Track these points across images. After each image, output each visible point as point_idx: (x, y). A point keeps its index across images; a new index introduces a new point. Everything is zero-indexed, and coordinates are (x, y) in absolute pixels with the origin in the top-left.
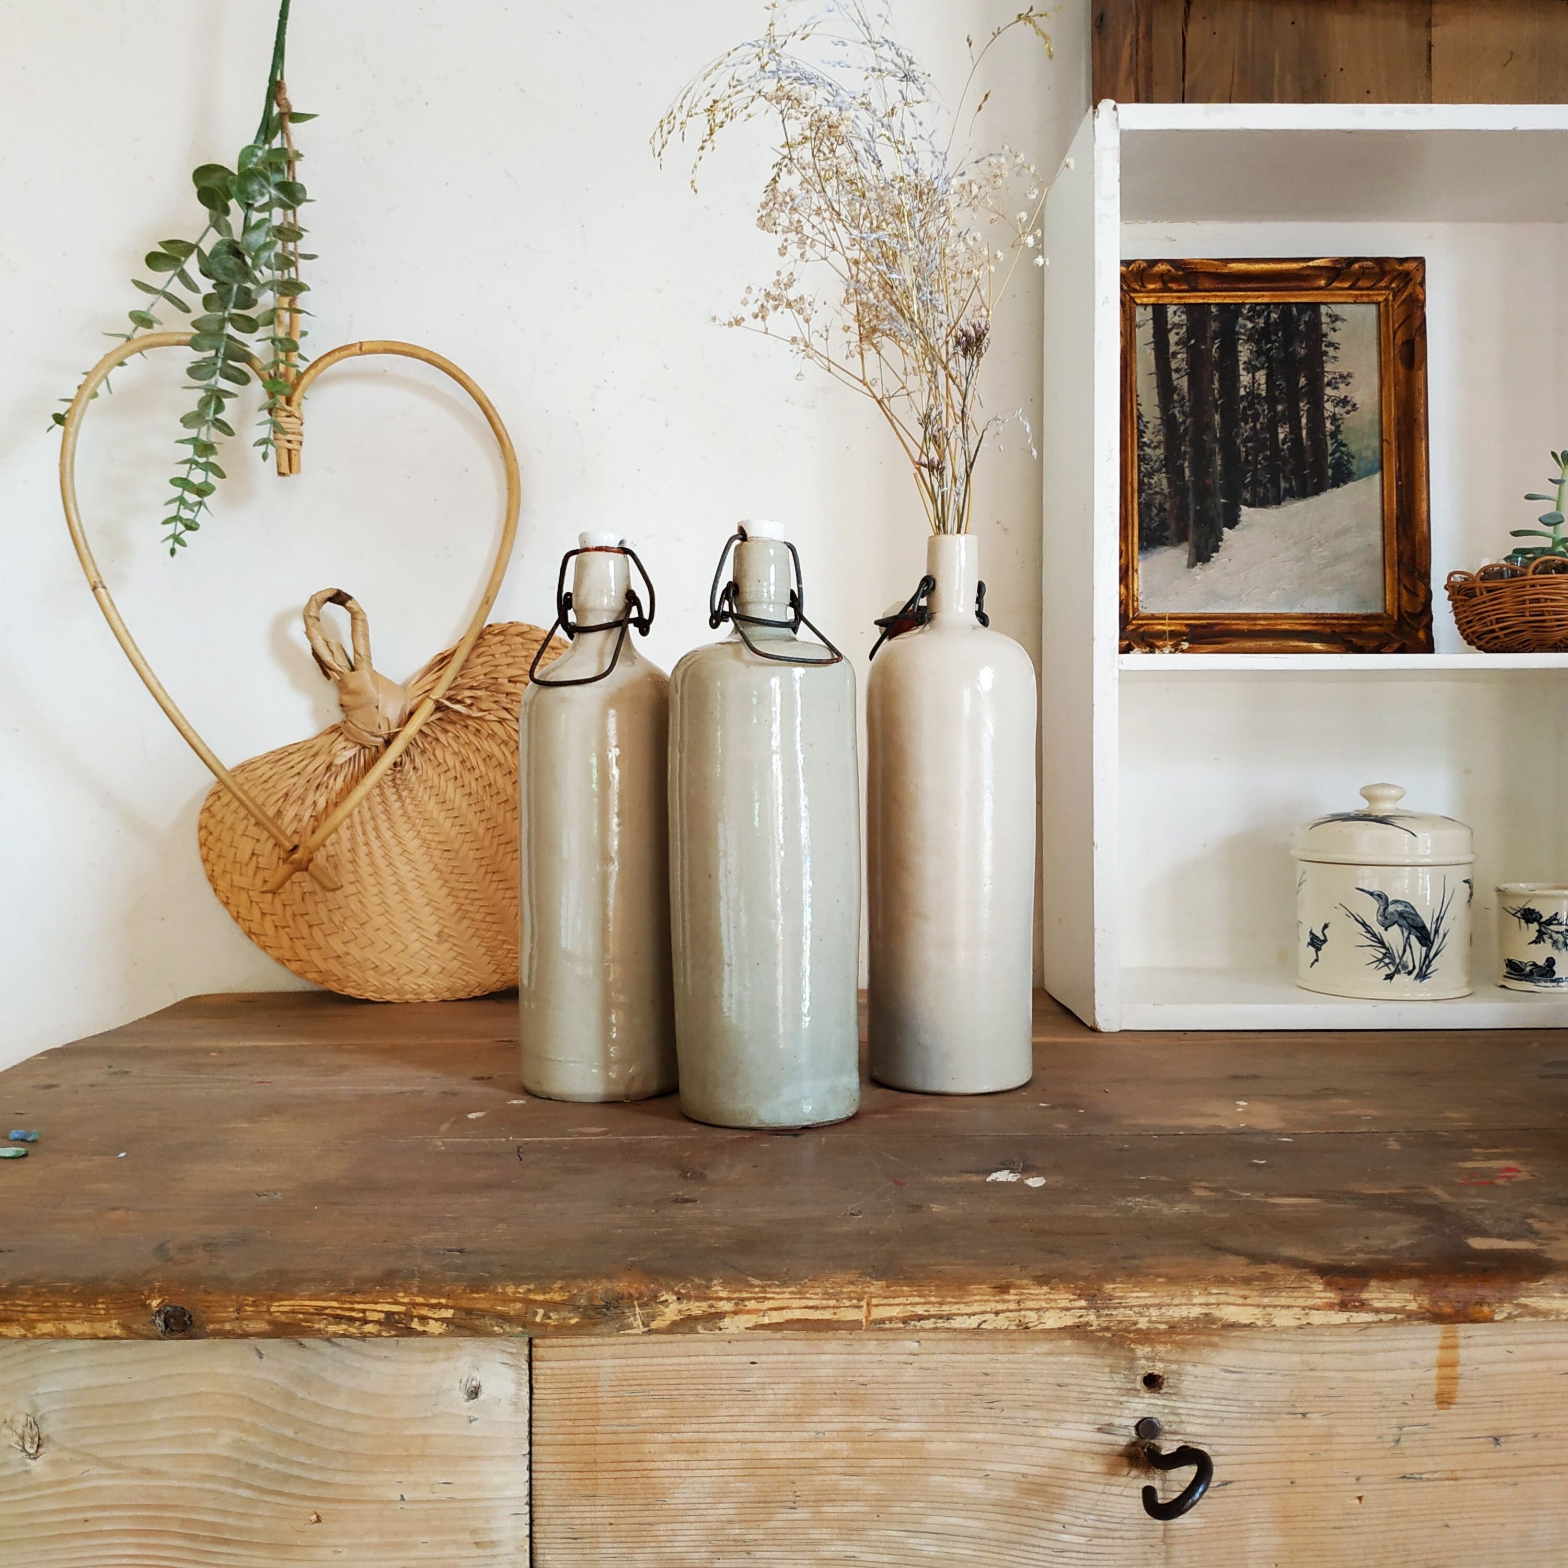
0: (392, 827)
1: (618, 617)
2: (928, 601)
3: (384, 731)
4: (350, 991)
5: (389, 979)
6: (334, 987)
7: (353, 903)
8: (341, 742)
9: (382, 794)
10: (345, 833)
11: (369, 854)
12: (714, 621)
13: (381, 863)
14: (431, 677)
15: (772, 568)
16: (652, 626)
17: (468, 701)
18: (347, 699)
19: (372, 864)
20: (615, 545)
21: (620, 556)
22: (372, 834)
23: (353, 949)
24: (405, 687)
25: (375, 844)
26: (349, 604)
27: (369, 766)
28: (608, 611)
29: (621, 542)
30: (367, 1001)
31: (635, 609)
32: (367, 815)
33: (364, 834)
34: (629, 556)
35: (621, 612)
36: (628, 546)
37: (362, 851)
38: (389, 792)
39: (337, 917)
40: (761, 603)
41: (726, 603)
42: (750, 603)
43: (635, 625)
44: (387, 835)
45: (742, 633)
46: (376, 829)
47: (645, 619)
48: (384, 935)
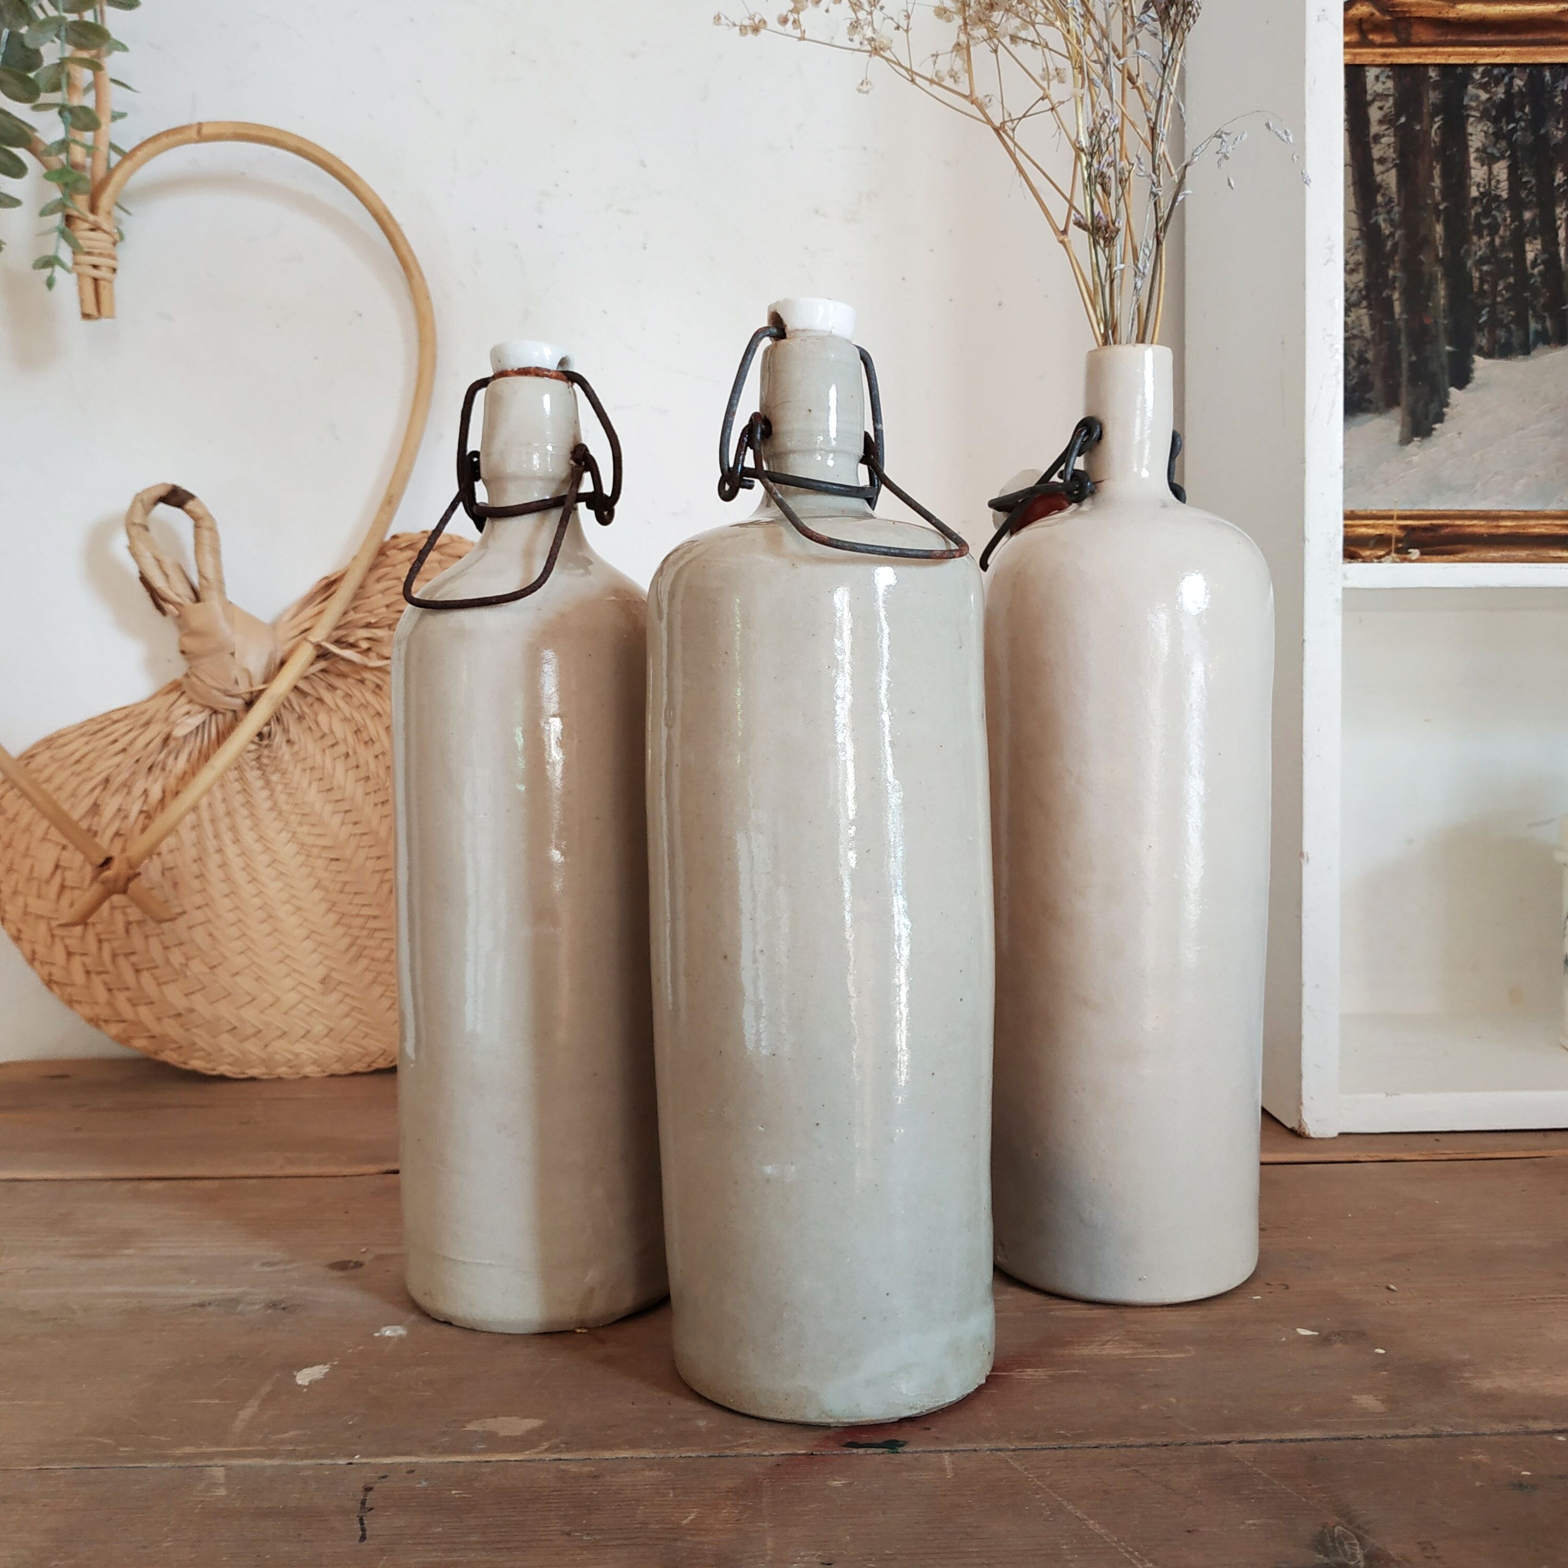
0: (256, 826)
1: (557, 491)
2: (1087, 462)
3: (243, 688)
4: (197, 1064)
5: (253, 1048)
6: (170, 1056)
7: (200, 935)
8: (182, 706)
9: (241, 779)
10: (188, 836)
11: (223, 865)
12: (727, 487)
13: (241, 877)
14: (311, 610)
15: (832, 394)
16: (617, 507)
17: (364, 645)
18: (191, 644)
19: (228, 879)
20: (552, 364)
21: (561, 385)
22: (227, 837)
23: (198, 1002)
24: (274, 626)
25: (231, 851)
26: (190, 505)
27: (222, 737)
29: (563, 362)
30: (222, 1078)
31: (587, 476)
32: (220, 809)
33: (217, 836)
34: (576, 386)
35: (564, 481)
36: (575, 368)
37: (214, 860)
38: (252, 775)
39: (176, 958)
40: (814, 451)
41: (750, 452)
42: (793, 452)
43: (589, 507)
44: (249, 838)
45: (781, 504)
46: (233, 828)
47: (606, 496)
48: (245, 982)
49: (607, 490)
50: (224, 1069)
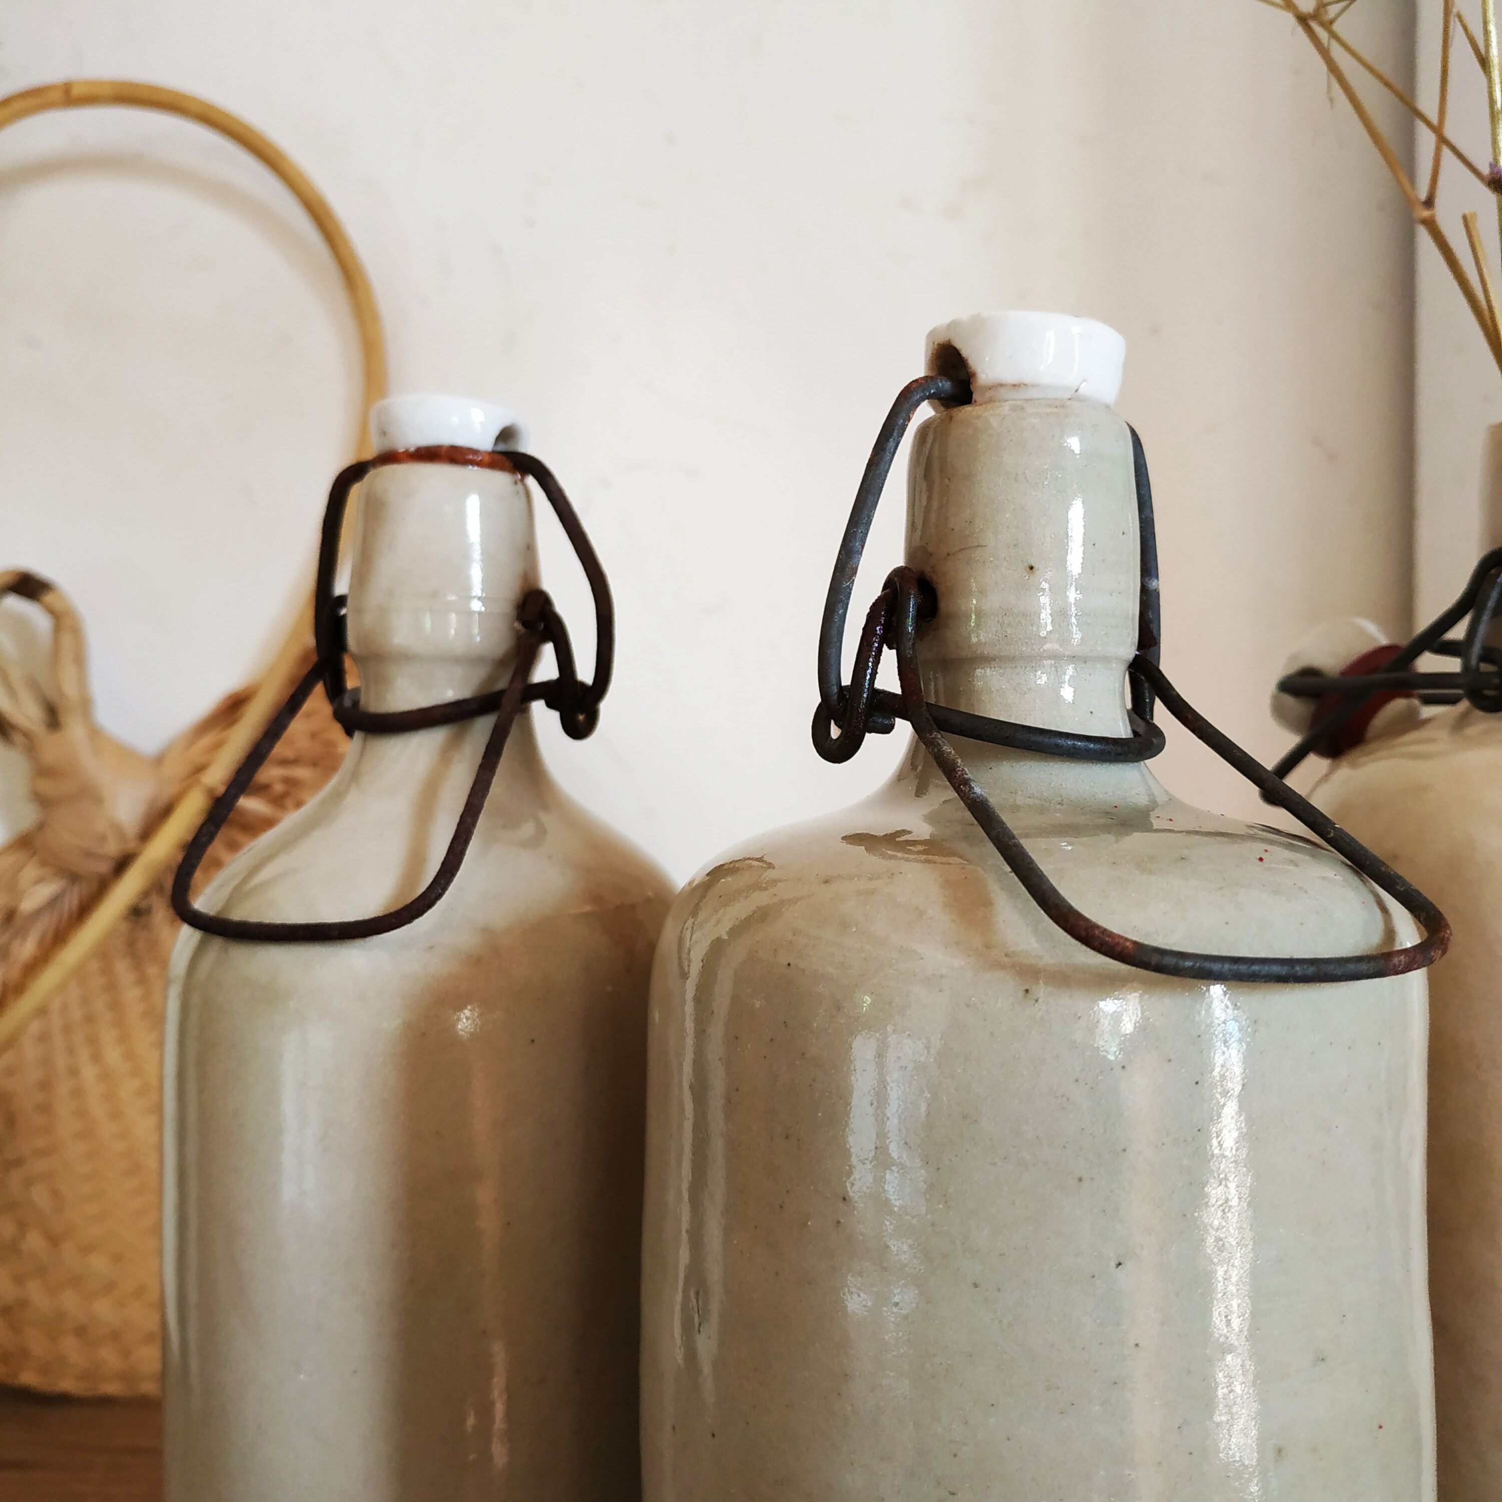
0: (124, 1038)
1: (491, 679)
3: (112, 848)
4: (29, 1378)
5: (109, 1357)
7: (40, 1195)
8: (31, 872)
9: (107, 970)
10: (30, 1050)
11: (78, 1093)
12: (835, 732)
13: (98, 1110)
14: (208, 740)
15: (1076, 513)
17: (279, 788)
18: (46, 787)
19: (82, 1113)
20: (484, 441)
21: (501, 480)
22: (84, 1055)
23: (34, 1291)
24: (159, 760)
25: (89, 1072)
26: (49, 598)
27: (84, 911)
28: (457, 660)
29: (506, 434)
30: (63, 1400)
32: (76, 1014)
33: (70, 1052)
34: (531, 481)
35: (501, 663)
36: (530, 446)
37: (63, 1088)
38: (122, 968)
40: (1033, 661)
42: (986, 660)
43: (549, 705)
44: (113, 1056)
45: (960, 784)
46: (92, 1041)
47: (582, 684)
48: (99, 1264)
49: (585, 672)
50: (68, 1385)
